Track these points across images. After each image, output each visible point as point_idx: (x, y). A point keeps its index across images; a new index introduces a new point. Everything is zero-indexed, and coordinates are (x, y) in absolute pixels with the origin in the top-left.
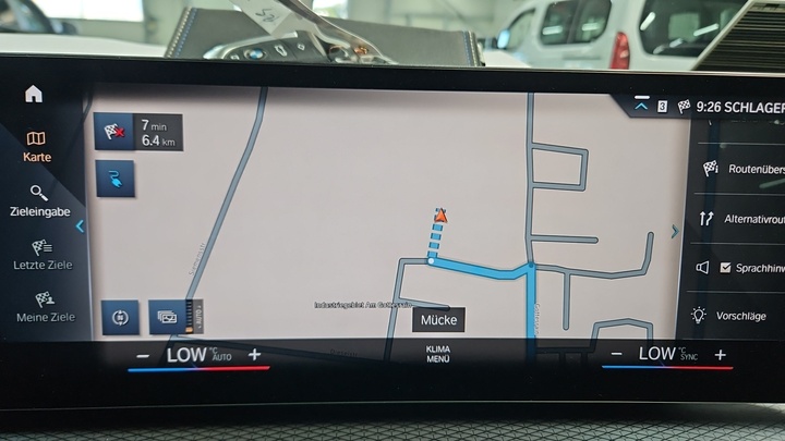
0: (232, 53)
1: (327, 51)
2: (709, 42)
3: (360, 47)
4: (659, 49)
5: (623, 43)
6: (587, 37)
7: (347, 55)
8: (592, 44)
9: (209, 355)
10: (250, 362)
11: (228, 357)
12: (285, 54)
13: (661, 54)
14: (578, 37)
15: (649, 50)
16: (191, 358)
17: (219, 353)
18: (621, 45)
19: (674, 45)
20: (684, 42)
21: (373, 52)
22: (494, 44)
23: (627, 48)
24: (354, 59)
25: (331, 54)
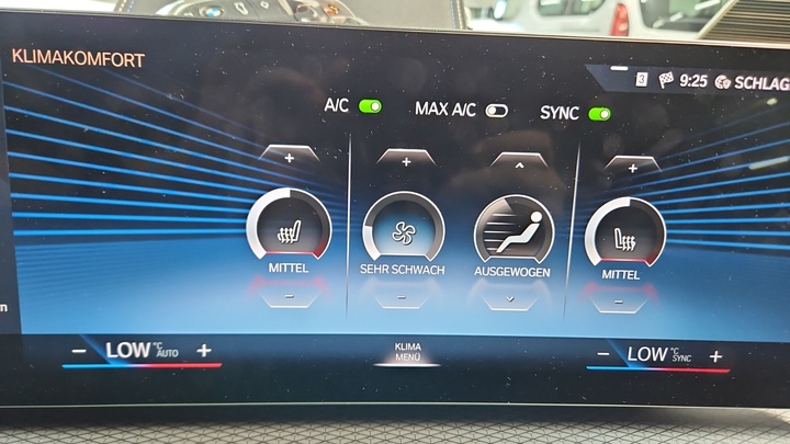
0: (186, 10)
1: (294, 11)
2: (710, 17)
3: (329, 6)
4: (659, 23)
5: (622, 15)
6: (585, 8)
7: (316, 15)
8: (590, 15)
9: (153, 350)
10: (198, 358)
11: (174, 353)
12: (245, 12)
13: (661, 28)
14: (576, 8)
15: (648, 23)
16: (133, 354)
17: (165, 349)
18: (621, 18)
19: (673, 19)
20: (685, 16)
21: (346, 13)
22: (491, 12)
23: (626, 20)
24: (323, 20)
25: (298, 14)
